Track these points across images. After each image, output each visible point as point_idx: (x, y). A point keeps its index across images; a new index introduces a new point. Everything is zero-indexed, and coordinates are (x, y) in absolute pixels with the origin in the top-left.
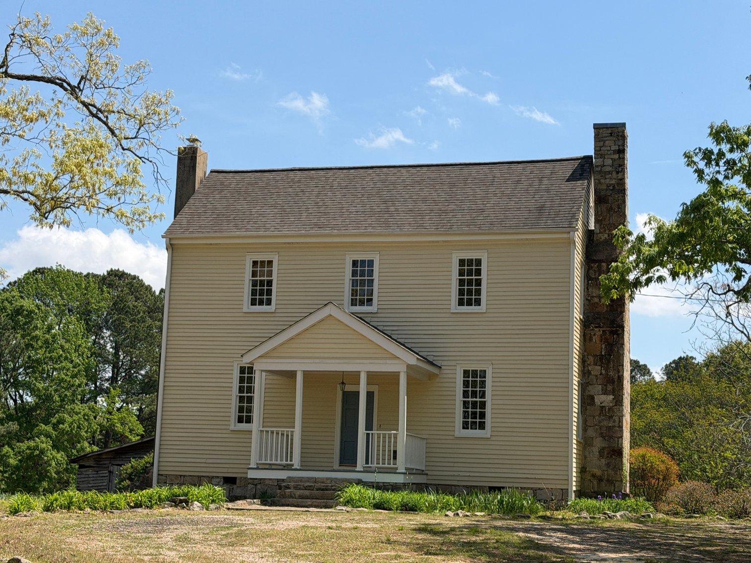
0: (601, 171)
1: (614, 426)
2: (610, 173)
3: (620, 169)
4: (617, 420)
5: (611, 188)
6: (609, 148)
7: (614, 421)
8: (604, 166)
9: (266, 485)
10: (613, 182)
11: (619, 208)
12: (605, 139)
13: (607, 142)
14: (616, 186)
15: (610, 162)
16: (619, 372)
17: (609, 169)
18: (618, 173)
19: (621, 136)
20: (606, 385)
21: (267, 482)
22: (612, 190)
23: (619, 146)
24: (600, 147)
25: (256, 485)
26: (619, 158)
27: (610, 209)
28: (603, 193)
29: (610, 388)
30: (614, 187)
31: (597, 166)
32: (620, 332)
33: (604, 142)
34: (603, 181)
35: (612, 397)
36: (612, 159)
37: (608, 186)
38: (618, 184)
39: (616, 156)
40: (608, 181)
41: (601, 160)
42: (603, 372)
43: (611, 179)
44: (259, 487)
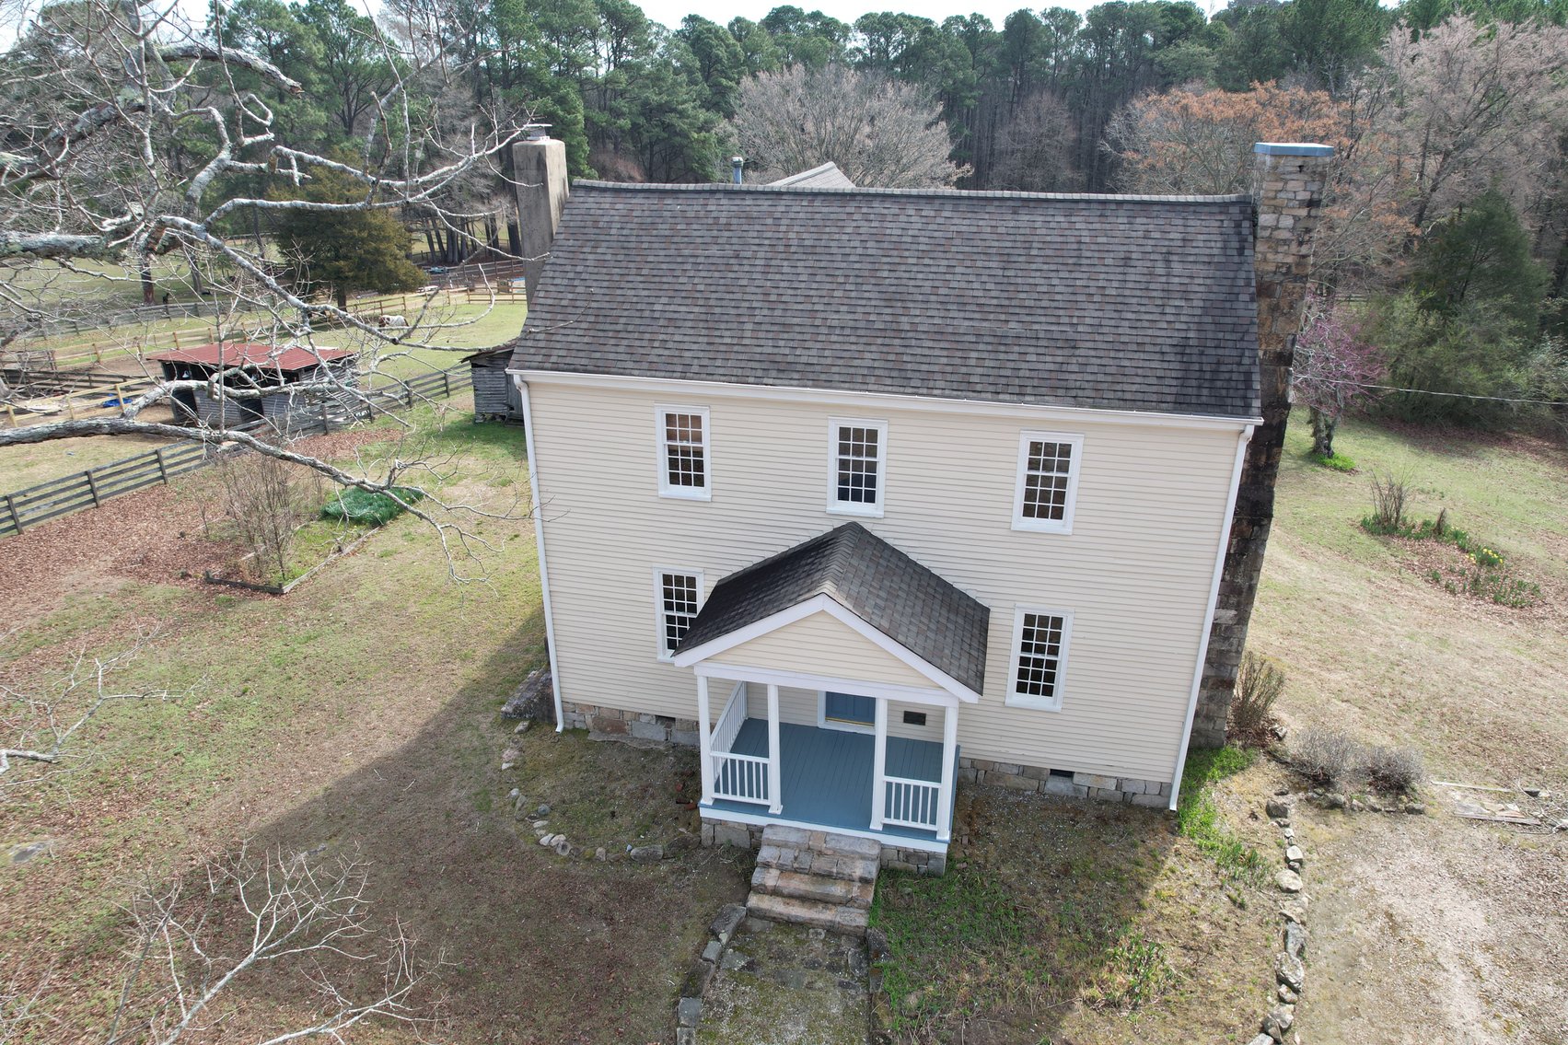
0: (1270, 237)
1: (1229, 651)
2: (1285, 242)
3: (1307, 238)
4: (1235, 642)
5: (1284, 270)
6: (1291, 195)
7: (1231, 645)
8: (1277, 228)
10: (1290, 260)
11: (1291, 307)
12: (1288, 177)
13: (1291, 185)
14: (1293, 269)
15: (1287, 222)
16: (1251, 579)
17: (1284, 235)
18: (1301, 244)
19: (1320, 174)
20: (1228, 597)
22: (1284, 274)
23: (1312, 192)
24: (1277, 191)
25: (714, 826)
26: (1309, 216)
27: (1274, 309)
28: (1267, 278)
29: (1233, 600)
30: (1289, 268)
31: (1265, 228)
32: (1265, 522)
33: (1286, 183)
34: (1270, 256)
35: (1233, 612)
36: (1294, 217)
37: (1277, 267)
38: (1298, 265)
39: (1303, 212)
40: (1280, 258)
41: (1275, 216)
42: (1228, 578)
43: (1286, 254)
44: (718, 829)
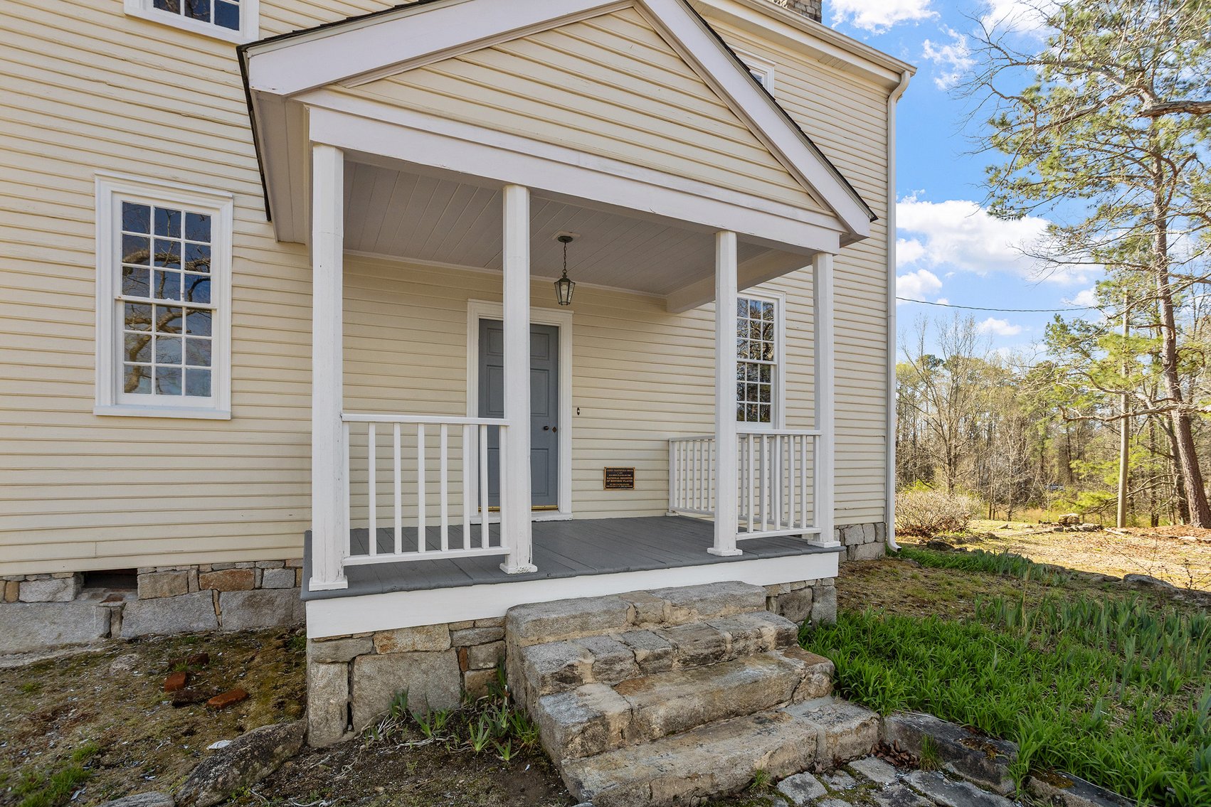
9: (402, 655)
21: (403, 642)
25: (351, 663)
44: (365, 667)
